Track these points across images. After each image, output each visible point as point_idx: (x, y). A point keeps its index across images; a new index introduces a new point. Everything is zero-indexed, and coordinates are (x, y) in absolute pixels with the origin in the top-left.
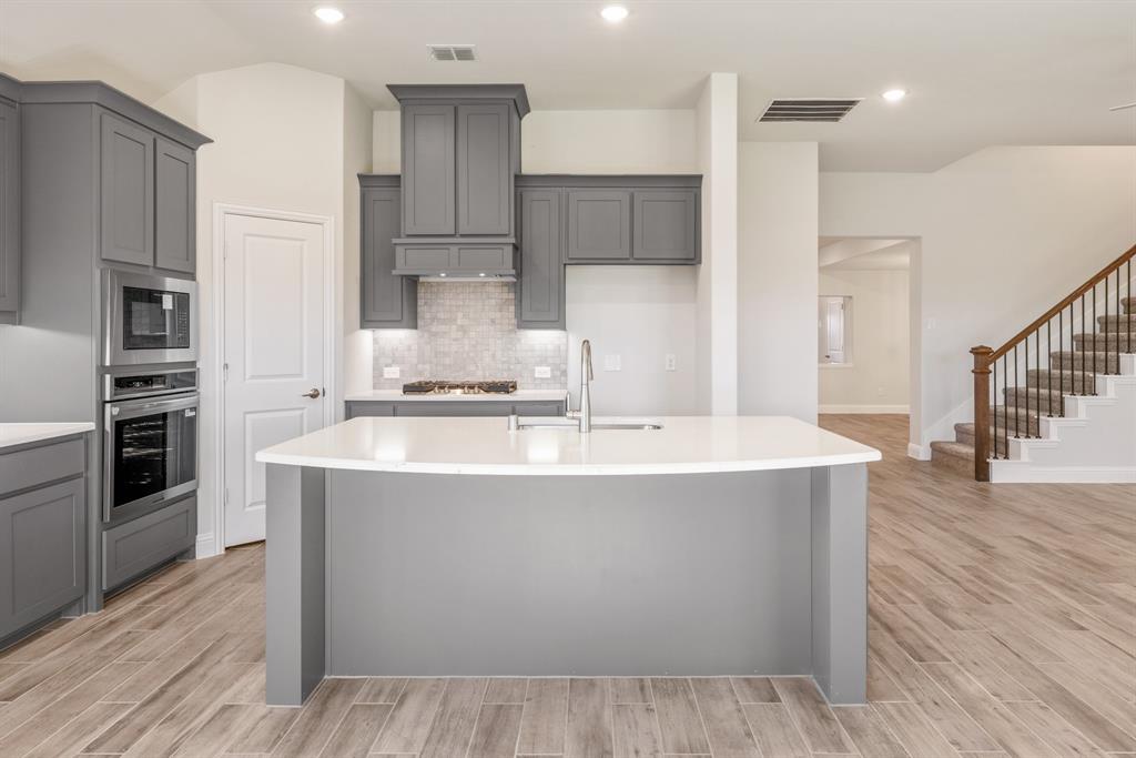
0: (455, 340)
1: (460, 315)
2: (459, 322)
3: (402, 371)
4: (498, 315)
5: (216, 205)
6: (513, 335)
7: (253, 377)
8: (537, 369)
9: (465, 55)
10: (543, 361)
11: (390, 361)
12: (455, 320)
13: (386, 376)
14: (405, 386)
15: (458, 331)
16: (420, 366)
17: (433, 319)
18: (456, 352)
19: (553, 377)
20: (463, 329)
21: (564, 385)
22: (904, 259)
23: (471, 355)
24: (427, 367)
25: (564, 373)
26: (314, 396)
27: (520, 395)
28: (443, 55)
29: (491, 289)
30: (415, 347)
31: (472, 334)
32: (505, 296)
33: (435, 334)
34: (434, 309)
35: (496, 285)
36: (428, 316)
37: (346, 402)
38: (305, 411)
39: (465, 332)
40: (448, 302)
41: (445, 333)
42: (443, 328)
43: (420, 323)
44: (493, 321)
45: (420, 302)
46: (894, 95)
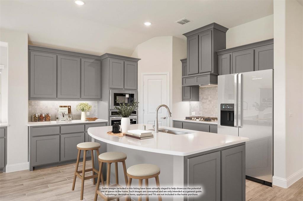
0: (208, 104)
1: (209, 97)
2: (209, 99)
3: (195, 113)
5: (142, 73)
7: (150, 113)
9: (186, 21)
11: (193, 110)
13: (192, 114)
14: (186, 117)
15: (209, 101)
17: (203, 98)
18: (208, 108)
23: (212, 109)
24: (201, 112)
26: (164, 118)
30: (198, 106)
31: (212, 103)
33: (203, 103)
34: (203, 95)
36: (201, 97)
37: (173, 121)
38: (162, 122)
40: (206, 93)
41: (206, 102)
42: (205, 101)
43: (200, 99)
45: (200, 93)
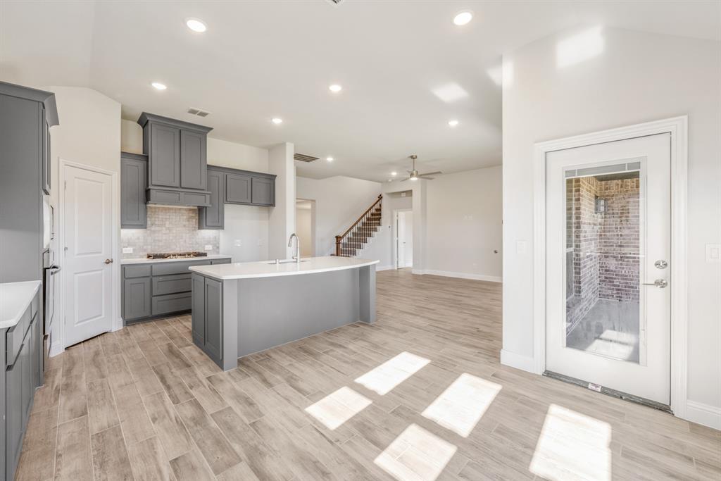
0: (165, 234)
1: (167, 223)
2: (167, 226)
3: (134, 250)
4: (187, 223)
5: (61, 160)
6: (194, 232)
7: (78, 254)
8: (206, 246)
9: (203, 114)
10: (208, 243)
11: (126, 245)
12: (165, 224)
13: (124, 252)
15: (166, 230)
16: (145, 247)
17: (154, 224)
18: (166, 240)
19: (213, 249)
20: (169, 229)
21: (218, 253)
22: (309, 206)
23: (173, 241)
24: (149, 247)
25: (218, 248)
26: (108, 262)
27: (210, 257)
28: (193, 112)
29: (184, 212)
30: (142, 238)
31: (174, 231)
32: (191, 215)
33: (154, 232)
34: (153, 219)
35: (186, 210)
36: (151, 223)
37: (122, 265)
38: (103, 271)
39: (170, 230)
40: (160, 217)
41: (159, 231)
42: (157, 228)
43: (148, 226)
44: (185, 226)
45: (149, 213)
46: (330, 159)
